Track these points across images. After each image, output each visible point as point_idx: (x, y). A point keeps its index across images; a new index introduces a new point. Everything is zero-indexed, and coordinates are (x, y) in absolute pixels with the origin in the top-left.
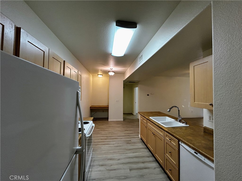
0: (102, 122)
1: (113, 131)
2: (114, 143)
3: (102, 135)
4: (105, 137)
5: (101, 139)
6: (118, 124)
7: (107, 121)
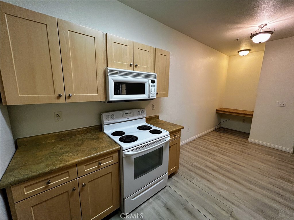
0: (233, 139)
1: (242, 164)
2: (226, 187)
3: (215, 159)
4: (217, 165)
5: (207, 166)
6: (271, 155)
7: (245, 140)
